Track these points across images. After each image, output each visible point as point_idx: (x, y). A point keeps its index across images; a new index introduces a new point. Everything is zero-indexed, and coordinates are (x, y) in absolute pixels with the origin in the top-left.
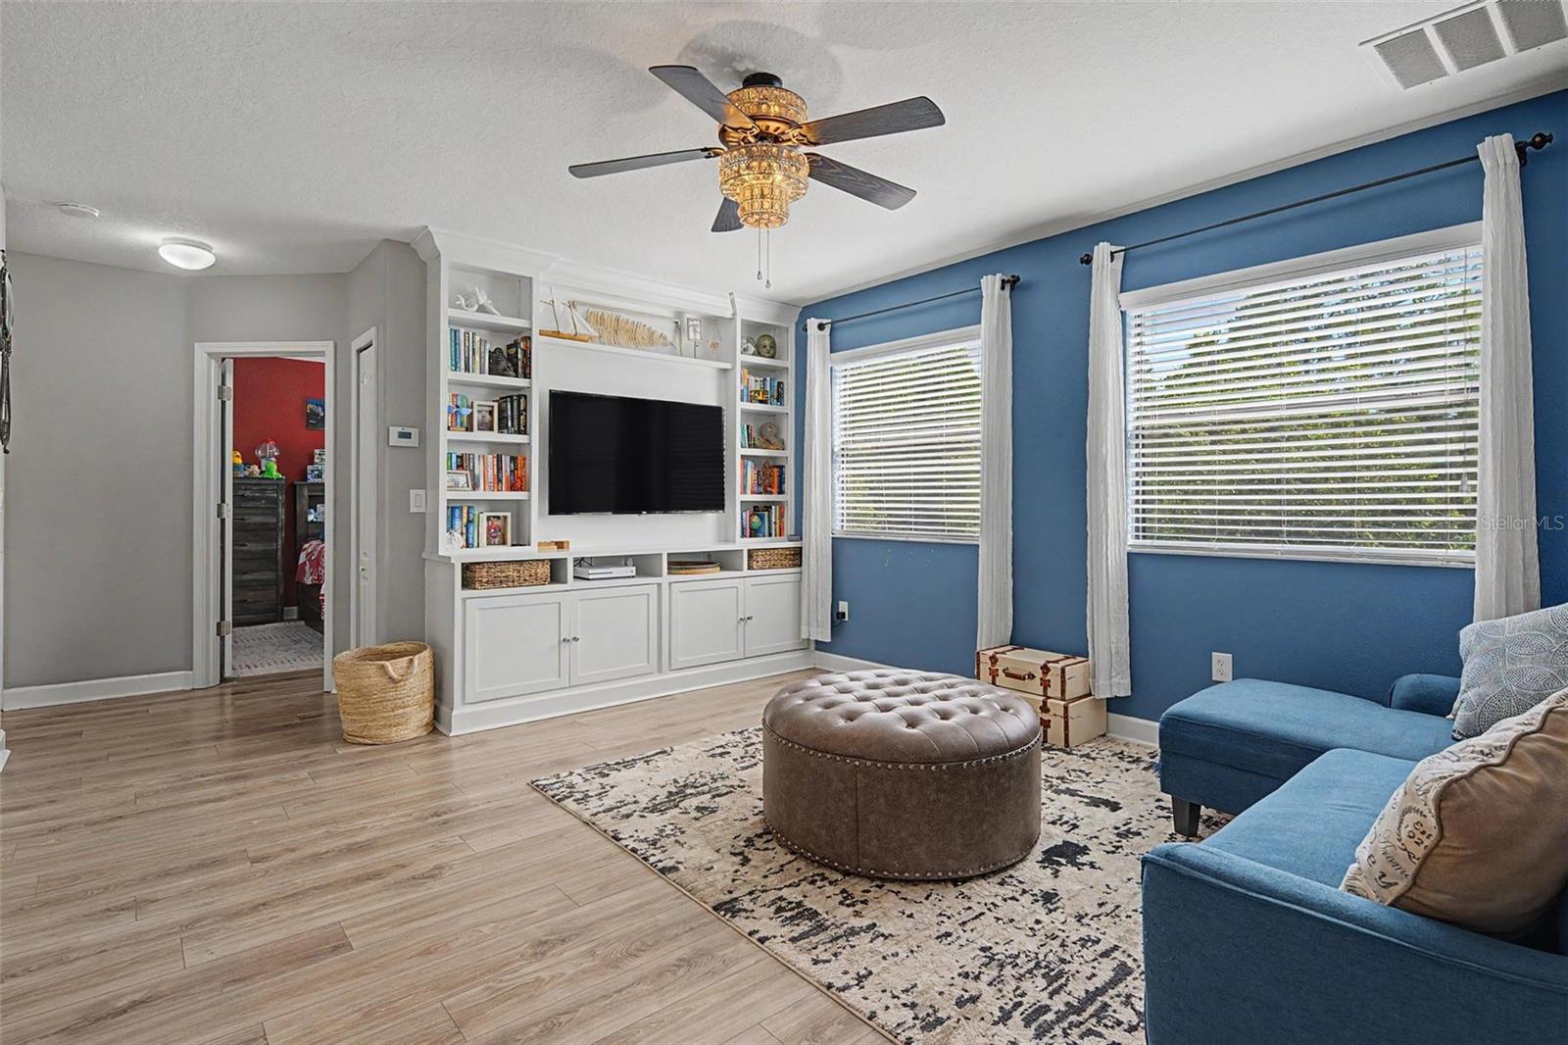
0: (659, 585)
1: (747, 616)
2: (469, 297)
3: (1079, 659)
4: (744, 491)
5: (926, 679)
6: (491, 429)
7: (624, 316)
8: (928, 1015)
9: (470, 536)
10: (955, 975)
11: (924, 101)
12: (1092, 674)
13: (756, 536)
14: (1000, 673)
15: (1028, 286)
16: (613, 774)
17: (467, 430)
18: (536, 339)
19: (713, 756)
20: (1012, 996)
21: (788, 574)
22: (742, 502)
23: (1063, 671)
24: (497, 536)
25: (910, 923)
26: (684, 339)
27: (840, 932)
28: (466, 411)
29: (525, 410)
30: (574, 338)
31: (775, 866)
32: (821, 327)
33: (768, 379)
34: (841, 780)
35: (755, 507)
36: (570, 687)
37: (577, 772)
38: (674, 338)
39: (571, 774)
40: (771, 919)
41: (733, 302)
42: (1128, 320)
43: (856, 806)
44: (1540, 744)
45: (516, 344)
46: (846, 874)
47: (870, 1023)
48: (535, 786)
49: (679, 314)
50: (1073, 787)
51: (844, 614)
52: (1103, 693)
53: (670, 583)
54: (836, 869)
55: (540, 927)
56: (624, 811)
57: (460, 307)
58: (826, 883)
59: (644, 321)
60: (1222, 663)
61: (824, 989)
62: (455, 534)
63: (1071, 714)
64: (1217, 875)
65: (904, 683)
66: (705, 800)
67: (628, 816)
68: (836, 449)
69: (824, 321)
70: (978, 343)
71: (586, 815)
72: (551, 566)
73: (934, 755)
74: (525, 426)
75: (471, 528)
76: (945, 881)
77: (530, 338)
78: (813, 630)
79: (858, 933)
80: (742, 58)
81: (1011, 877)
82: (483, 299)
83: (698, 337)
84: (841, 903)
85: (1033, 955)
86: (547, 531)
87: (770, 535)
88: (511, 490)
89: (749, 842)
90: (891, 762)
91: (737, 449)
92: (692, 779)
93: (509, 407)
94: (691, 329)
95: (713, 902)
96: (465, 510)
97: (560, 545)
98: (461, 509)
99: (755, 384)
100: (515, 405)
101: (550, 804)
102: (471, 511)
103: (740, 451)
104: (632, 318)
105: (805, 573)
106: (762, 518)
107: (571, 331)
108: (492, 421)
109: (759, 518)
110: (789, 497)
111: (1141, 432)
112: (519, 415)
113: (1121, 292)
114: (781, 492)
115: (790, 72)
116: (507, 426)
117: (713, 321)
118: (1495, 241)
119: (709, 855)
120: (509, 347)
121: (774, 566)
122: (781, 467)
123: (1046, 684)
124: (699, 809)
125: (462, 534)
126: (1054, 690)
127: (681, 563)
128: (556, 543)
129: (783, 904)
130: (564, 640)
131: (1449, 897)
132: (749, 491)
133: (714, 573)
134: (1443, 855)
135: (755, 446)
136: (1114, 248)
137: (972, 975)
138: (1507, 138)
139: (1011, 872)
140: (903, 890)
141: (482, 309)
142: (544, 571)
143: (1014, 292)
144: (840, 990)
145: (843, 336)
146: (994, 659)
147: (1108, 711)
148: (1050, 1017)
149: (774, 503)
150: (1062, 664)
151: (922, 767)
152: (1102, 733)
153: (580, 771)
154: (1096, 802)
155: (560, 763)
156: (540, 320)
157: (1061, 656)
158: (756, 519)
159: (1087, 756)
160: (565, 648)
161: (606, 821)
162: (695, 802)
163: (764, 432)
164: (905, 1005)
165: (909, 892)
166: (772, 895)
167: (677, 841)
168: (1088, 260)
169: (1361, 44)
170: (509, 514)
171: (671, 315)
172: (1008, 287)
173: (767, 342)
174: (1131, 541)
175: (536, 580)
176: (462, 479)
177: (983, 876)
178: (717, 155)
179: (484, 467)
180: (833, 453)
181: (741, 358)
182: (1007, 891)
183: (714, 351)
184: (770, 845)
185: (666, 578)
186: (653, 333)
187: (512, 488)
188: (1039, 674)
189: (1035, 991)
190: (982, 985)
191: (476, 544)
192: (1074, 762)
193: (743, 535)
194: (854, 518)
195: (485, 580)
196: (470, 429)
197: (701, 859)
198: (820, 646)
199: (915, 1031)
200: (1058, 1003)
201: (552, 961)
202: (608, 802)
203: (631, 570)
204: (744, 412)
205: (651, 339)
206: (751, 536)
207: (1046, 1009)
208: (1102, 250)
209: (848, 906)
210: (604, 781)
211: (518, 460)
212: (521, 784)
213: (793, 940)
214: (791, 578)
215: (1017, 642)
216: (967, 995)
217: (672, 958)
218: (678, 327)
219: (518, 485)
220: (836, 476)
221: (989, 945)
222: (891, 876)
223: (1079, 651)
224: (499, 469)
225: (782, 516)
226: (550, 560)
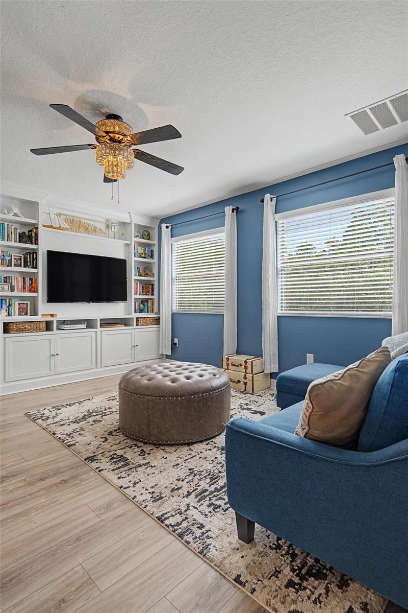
0: (96, 332)
1: (136, 345)
2: (9, 211)
3: (260, 358)
4: (136, 293)
5: (189, 365)
6: (21, 266)
7: (83, 221)
8: (158, 496)
9: (10, 312)
10: (174, 480)
11: (170, 127)
12: (263, 364)
13: (142, 312)
14: (230, 364)
15: (242, 211)
16: (63, 408)
17: (8, 266)
18: (41, 229)
19: (109, 400)
20: (194, 486)
21: (153, 328)
22: (135, 298)
23: (252, 362)
24: (23, 311)
25: (164, 461)
26: (110, 230)
27: (134, 466)
28: (8, 258)
29: (36, 258)
30: (59, 228)
31: (117, 442)
32: (167, 227)
33: (147, 248)
34: (143, 405)
35: (142, 301)
36: (55, 375)
37: (48, 408)
38: (106, 231)
39: (45, 409)
40: (107, 462)
41: (130, 216)
42: (278, 225)
43: (149, 415)
44: (355, 372)
45: (31, 231)
46: (146, 443)
47: (133, 500)
48: (27, 415)
49: (108, 220)
50: (249, 407)
51: (176, 343)
52: (268, 371)
53: (101, 331)
54: (141, 442)
55: (6, 471)
56: (61, 423)
57: (5, 213)
58: (136, 447)
59: (92, 223)
60: (310, 357)
61: (119, 489)
62: (3, 310)
63: (254, 379)
64: (246, 429)
65: (180, 367)
66: (98, 417)
67: (62, 425)
68: (173, 277)
69: (168, 225)
70: (224, 234)
71: (44, 426)
72: (46, 324)
73: (179, 393)
74: (36, 265)
75: (11, 308)
76: (185, 444)
77: (38, 228)
78: (164, 350)
79: (141, 466)
80: (102, 107)
81: (212, 441)
82: (16, 211)
83: (116, 230)
84: (139, 455)
85: (209, 471)
86: (46, 309)
87: (148, 312)
88: (30, 292)
89: (110, 433)
90: (162, 397)
91: (133, 277)
92: (96, 409)
93: (29, 257)
94: (113, 227)
95: (85, 457)
96: (8, 300)
97: (52, 315)
98: (6, 300)
99: (141, 250)
100: (32, 256)
101: (31, 422)
102: (11, 301)
103: (134, 278)
104: (86, 222)
105: (161, 327)
106: (144, 305)
107: (57, 225)
108: (21, 263)
109: (143, 306)
110: (155, 297)
111: (283, 269)
112: (33, 260)
113: (275, 213)
114: (152, 294)
115: (124, 114)
116: (28, 265)
117: (123, 224)
118: (399, 195)
119: (92, 438)
120: (29, 231)
121: (148, 325)
122: (153, 285)
123: (246, 368)
124: (94, 421)
125: (6, 311)
126: (249, 370)
127: (107, 323)
128: (50, 315)
129: (115, 456)
130: (52, 355)
131: (320, 432)
132: (138, 294)
133: (122, 327)
134: (315, 415)
135: (141, 276)
136: (272, 196)
137: (181, 479)
138: (402, 155)
139: (213, 440)
140: (167, 449)
141: (15, 215)
142: (44, 325)
143: (238, 213)
144: (126, 488)
145: (176, 231)
146: (228, 359)
147: (271, 378)
148: (207, 493)
149: (150, 299)
150: (252, 360)
151: (175, 398)
152: (268, 387)
153: (49, 408)
154: (256, 412)
155: (41, 406)
156: (42, 220)
157: (253, 357)
158: (141, 305)
159: (260, 396)
160: (53, 359)
161: (52, 428)
162: (93, 418)
163: (146, 270)
164: (149, 493)
165: (168, 449)
166: (112, 453)
167: (80, 434)
168: (263, 201)
169: (345, 115)
170: (29, 302)
171: (105, 221)
172: (235, 211)
173: (146, 233)
174: (279, 311)
175: (40, 330)
176: (6, 287)
177: (201, 442)
178: (95, 148)
179: (17, 282)
180: (172, 279)
181: (134, 239)
182: (209, 447)
183: (122, 236)
184: (118, 434)
185: (99, 329)
186: (96, 228)
187: (30, 291)
188: (243, 364)
189: (204, 484)
190: (184, 483)
191: (13, 315)
192: (254, 398)
193: (136, 312)
194: (181, 304)
195: (14, 330)
196: (10, 265)
197: (87, 440)
198: (167, 357)
199: (150, 502)
200: (212, 488)
201: (6, 484)
202: (56, 420)
203: (84, 326)
204: (135, 261)
205: (95, 230)
206: (140, 312)
207: (207, 490)
208: (268, 197)
209: (142, 456)
210: (58, 412)
211: (33, 279)
212: (22, 414)
213: (113, 470)
214: (155, 329)
215: (238, 353)
216: (176, 487)
217: (59, 481)
218: (108, 227)
219: (33, 289)
220: (174, 288)
221: (193, 468)
222: (162, 443)
223: (259, 355)
224: (24, 283)
225: (153, 304)
226: (46, 321)
